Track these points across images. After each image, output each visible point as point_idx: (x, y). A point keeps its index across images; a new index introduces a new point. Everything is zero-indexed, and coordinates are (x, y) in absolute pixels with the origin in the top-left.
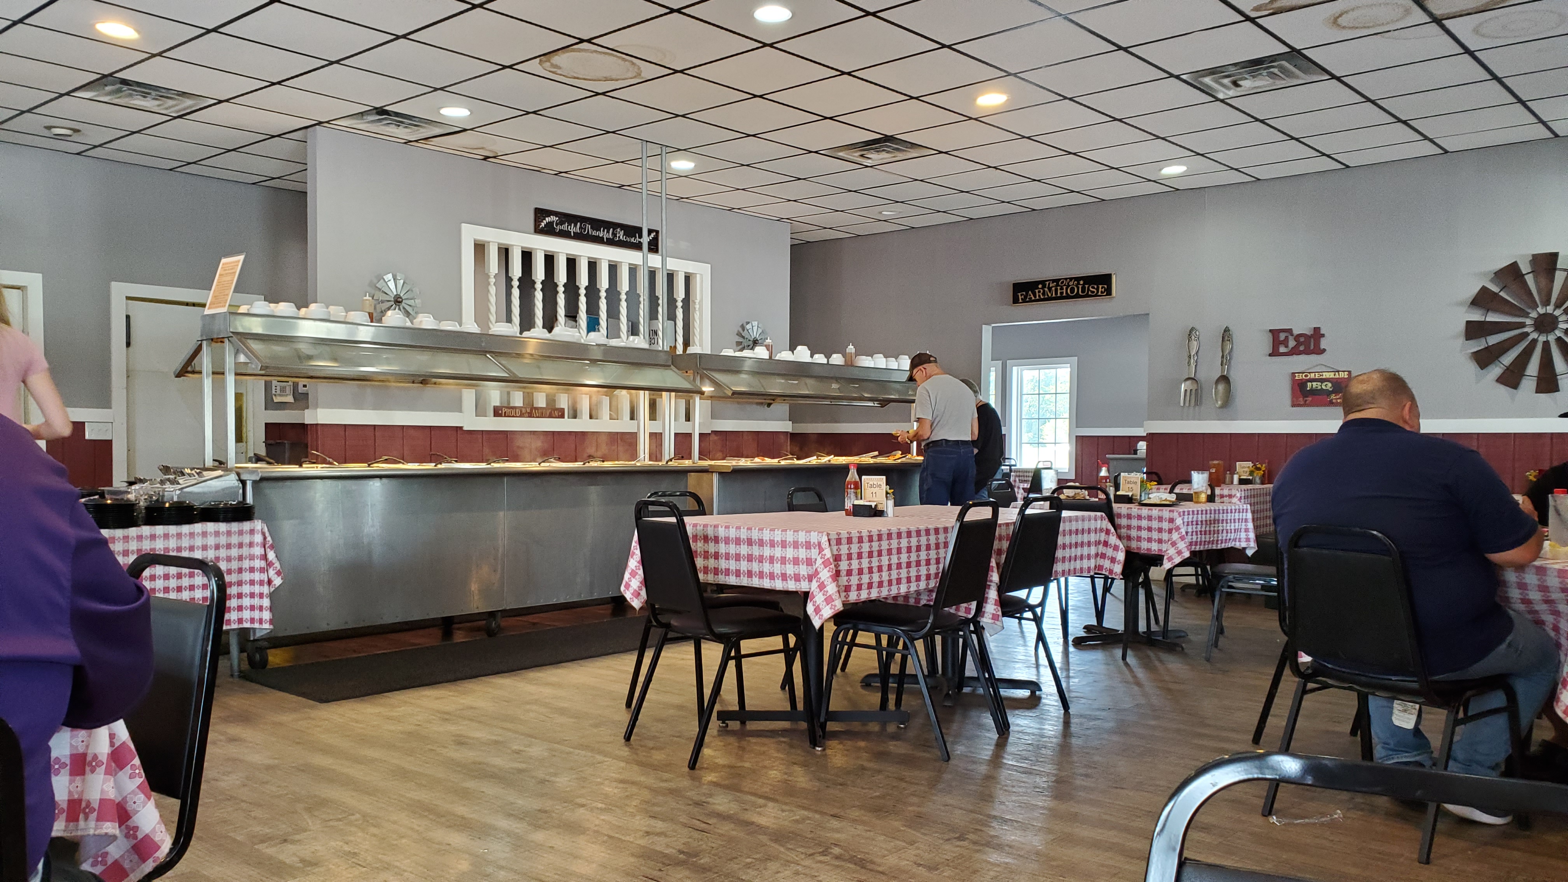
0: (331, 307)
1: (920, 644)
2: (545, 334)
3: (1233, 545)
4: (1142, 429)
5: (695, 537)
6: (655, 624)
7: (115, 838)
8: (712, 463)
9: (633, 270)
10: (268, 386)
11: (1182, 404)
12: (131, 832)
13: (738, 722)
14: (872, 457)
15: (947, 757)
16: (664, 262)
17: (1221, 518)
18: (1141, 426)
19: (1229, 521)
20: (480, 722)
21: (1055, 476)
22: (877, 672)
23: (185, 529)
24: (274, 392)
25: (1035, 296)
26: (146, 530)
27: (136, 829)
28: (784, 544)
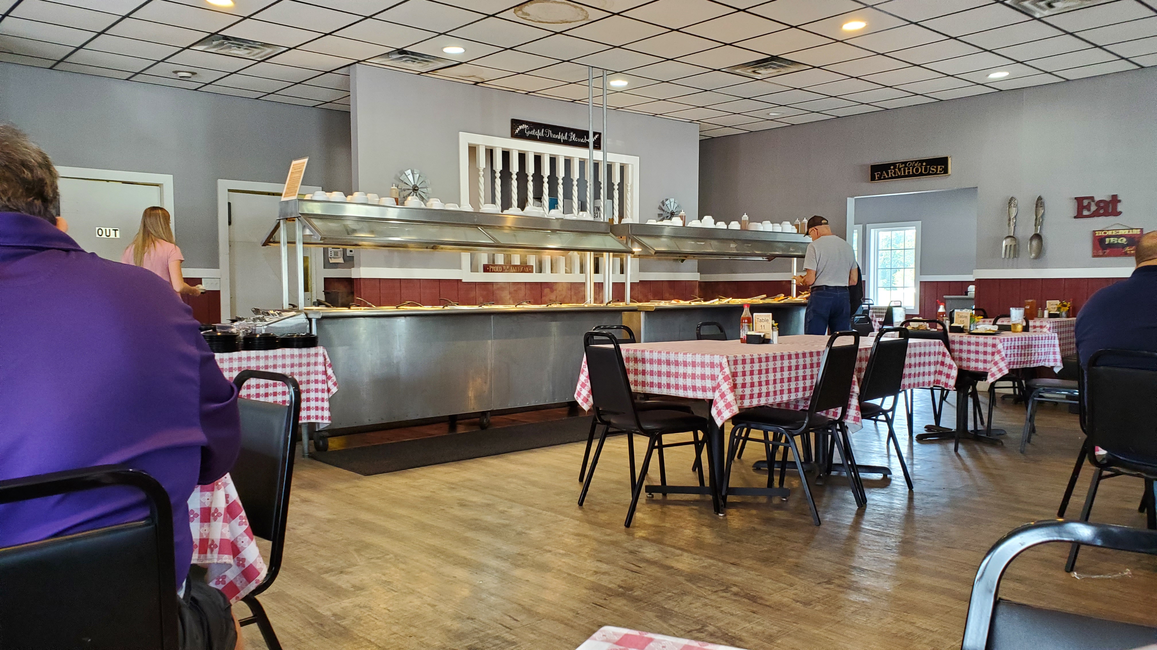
0: (369, 195)
1: (798, 439)
2: (519, 211)
3: (1043, 364)
4: (972, 276)
5: (628, 359)
6: (599, 422)
7: (230, 566)
8: (640, 304)
9: (582, 163)
10: (325, 251)
11: (1003, 256)
12: (241, 562)
13: (661, 494)
14: (761, 299)
15: (819, 523)
16: (605, 156)
17: (1034, 344)
18: (971, 273)
19: (1040, 346)
20: (477, 490)
21: (904, 312)
22: (765, 459)
23: (271, 353)
24: (329, 256)
25: (888, 174)
26: (244, 354)
27: (244, 560)
28: (694, 364)
